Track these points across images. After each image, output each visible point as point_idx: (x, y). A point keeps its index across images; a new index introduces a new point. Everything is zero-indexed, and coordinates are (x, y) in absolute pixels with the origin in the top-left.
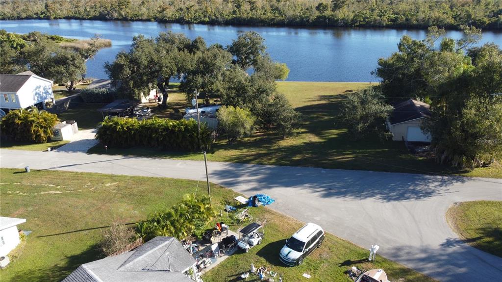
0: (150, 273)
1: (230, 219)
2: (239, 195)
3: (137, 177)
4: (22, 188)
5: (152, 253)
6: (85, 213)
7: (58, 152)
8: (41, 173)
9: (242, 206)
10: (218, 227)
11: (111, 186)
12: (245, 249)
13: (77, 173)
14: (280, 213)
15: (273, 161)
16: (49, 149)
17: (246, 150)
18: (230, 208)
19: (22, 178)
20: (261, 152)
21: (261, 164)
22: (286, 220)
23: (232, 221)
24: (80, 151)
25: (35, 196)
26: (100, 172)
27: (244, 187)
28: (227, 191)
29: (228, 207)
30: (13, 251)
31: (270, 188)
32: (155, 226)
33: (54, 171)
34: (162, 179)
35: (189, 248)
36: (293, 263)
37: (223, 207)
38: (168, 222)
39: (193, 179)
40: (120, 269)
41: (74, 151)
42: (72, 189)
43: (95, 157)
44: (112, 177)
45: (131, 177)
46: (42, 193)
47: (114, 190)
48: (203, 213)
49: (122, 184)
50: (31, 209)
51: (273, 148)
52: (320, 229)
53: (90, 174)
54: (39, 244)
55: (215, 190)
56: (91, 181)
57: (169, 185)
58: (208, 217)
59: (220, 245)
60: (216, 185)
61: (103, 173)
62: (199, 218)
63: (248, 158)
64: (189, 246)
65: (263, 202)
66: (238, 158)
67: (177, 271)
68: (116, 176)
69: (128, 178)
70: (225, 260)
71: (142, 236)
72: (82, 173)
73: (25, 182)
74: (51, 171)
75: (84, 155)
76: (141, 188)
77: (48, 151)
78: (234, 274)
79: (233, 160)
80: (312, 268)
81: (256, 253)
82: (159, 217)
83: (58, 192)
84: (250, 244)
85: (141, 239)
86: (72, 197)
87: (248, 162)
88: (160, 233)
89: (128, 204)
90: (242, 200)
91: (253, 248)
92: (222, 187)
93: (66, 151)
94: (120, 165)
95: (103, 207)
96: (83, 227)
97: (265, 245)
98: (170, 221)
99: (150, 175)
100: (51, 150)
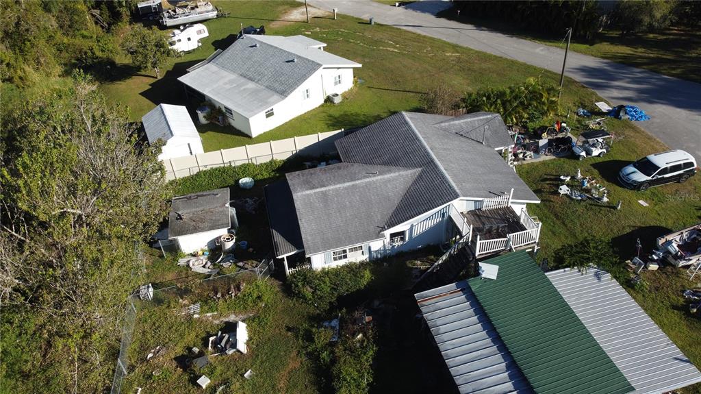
0: (462, 139)
1: (577, 123)
2: (602, 101)
3: (483, 53)
4: (363, 39)
5: (470, 122)
6: (417, 76)
7: (406, 9)
8: (384, 28)
9: (601, 114)
10: (556, 126)
11: (451, 56)
12: (580, 156)
13: (419, 35)
14: (649, 134)
15: (679, 71)
16: (397, 4)
17: (643, 50)
18: (583, 113)
19: (365, 29)
20: (664, 57)
21: (657, 72)
22: (652, 143)
23: (579, 126)
24: (429, 12)
25: (374, 50)
26: (444, 39)
27: (615, 93)
28: (589, 93)
29: (581, 110)
30: (345, 92)
31: (651, 102)
32: (484, 101)
33: (397, 29)
34: (512, 61)
35: (514, 135)
36: (632, 184)
37: (575, 109)
38: (499, 101)
39: (550, 70)
40: (436, 125)
41: (423, 11)
42: (410, 50)
43: (443, 22)
44: (455, 47)
45: (477, 52)
46: (381, 48)
47: (453, 60)
48: (544, 103)
49: (464, 57)
50: (368, 60)
51: (687, 55)
52: (692, 159)
53: (433, 39)
54: (368, 94)
55: (573, 87)
56: (431, 47)
57: (518, 70)
58: (548, 110)
59: (550, 142)
60: (577, 82)
61: (446, 40)
62: (536, 107)
63: (639, 61)
64: (514, 133)
65: (632, 116)
66: (624, 58)
67: (490, 146)
68: (460, 47)
69: (472, 52)
70: (550, 160)
71: (466, 107)
72: (425, 37)
73: (366, 34)
74: (394, 28)
75: (432, 18)
76: (484, 66)
77: (395, 6)
78: (554, 174)
79: (615, 58)
80: (656, 199)
81: (591, 163)
82: (491, 92)
83: (396, 51)
84: (589, 153)
85: (465, 110)
86: (409, 58)
87: (637, 65)
88: (487, 109)
89: (464, 78)
90: (604, 107)
91: (590, 158)
92: (584, 87)
93: (414, 10)
94: (468, 36)
95: (437, 75)
96: (412, 88)
97: (607, 159)
98: (501, 101)
99: (498, 54)
100: (399, 6)
